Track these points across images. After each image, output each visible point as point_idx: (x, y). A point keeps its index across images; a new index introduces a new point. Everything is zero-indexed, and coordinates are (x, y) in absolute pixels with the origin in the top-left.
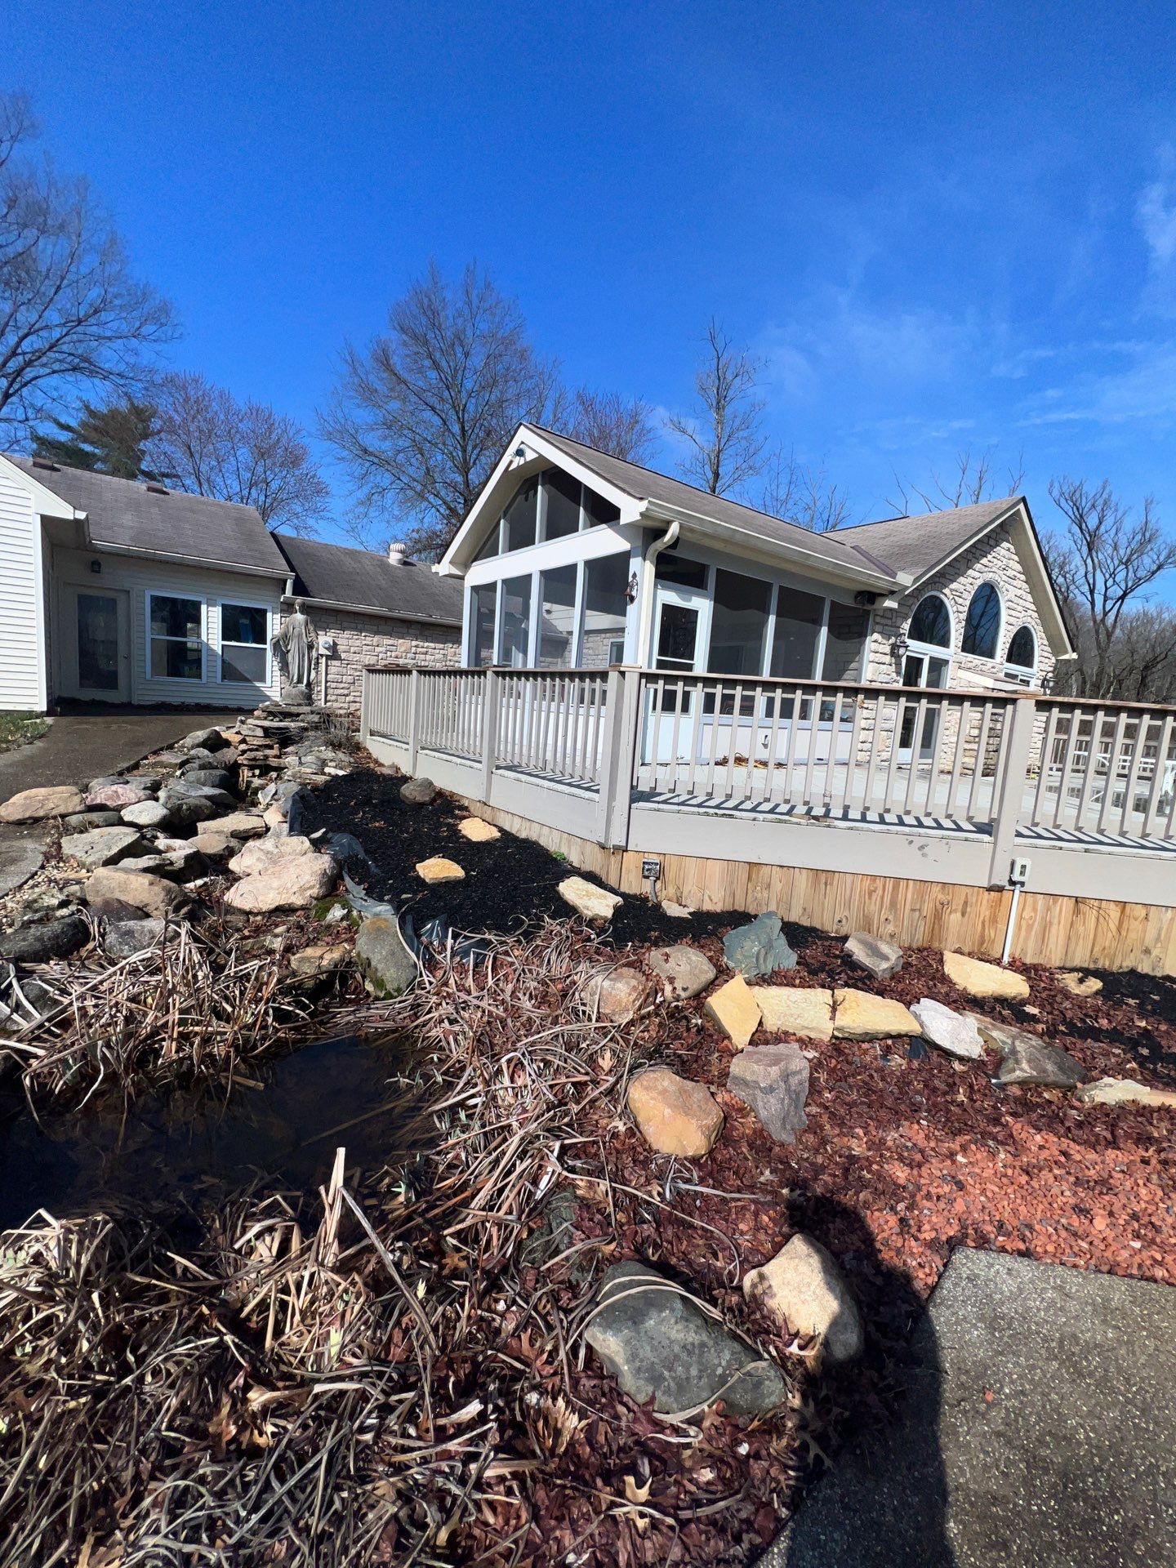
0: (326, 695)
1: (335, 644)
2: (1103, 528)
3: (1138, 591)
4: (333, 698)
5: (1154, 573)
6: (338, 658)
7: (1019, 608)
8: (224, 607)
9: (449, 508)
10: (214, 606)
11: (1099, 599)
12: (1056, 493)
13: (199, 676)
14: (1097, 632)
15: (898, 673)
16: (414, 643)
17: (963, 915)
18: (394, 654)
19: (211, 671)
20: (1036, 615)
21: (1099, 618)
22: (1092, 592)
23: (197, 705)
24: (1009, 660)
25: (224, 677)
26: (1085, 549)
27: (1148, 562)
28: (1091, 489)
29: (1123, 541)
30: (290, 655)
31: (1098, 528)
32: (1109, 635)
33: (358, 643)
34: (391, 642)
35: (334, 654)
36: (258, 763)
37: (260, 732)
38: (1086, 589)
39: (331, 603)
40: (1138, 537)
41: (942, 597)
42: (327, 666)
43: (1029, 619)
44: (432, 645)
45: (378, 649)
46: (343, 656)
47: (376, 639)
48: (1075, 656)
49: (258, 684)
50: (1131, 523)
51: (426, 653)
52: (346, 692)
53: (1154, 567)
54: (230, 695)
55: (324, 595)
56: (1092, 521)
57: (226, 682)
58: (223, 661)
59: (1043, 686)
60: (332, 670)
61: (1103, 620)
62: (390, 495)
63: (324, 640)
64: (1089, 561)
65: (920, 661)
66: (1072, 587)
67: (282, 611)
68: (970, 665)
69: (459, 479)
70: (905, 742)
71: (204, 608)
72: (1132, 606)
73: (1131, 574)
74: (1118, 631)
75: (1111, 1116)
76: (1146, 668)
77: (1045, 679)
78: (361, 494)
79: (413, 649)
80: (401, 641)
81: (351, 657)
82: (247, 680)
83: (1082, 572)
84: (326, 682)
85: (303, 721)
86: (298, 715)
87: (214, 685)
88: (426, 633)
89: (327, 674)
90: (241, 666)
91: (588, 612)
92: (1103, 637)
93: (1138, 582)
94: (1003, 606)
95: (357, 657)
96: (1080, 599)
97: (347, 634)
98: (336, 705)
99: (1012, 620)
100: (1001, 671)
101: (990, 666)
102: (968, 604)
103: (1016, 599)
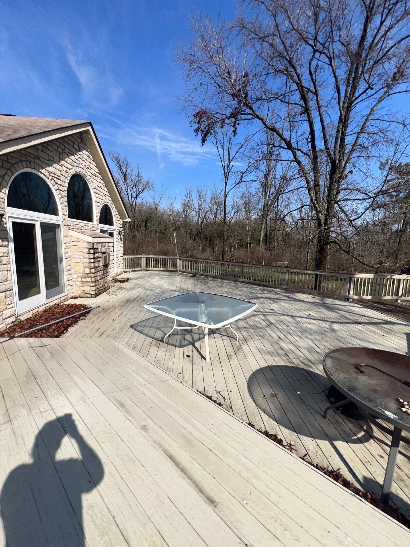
2: (127, 173)
7: (101, 194)
11: (130, 197)
14: (132, 209)
20: (110, 199)
22: (128, 194)
24: (101, 222)
26: (123, 179)
27: (141, 186)
28: (122, 158)
29: (133, 178)
41: (40, 174)
48: (130, 220)
50: (135, 172)
53: (143, 189)
56: (124, 170)
59: (119, 234)
64: (125, 183)
68: (77, 227)
72: (139, 201)
73: (137, 190)
77: (120, 231)
93: (140, 193)
94: (92, 191)
96: (125, 196)
99: (99, 200)
100: (98, 229)
101: (91, 226)
102: (67, 185)
103: (98, 188)
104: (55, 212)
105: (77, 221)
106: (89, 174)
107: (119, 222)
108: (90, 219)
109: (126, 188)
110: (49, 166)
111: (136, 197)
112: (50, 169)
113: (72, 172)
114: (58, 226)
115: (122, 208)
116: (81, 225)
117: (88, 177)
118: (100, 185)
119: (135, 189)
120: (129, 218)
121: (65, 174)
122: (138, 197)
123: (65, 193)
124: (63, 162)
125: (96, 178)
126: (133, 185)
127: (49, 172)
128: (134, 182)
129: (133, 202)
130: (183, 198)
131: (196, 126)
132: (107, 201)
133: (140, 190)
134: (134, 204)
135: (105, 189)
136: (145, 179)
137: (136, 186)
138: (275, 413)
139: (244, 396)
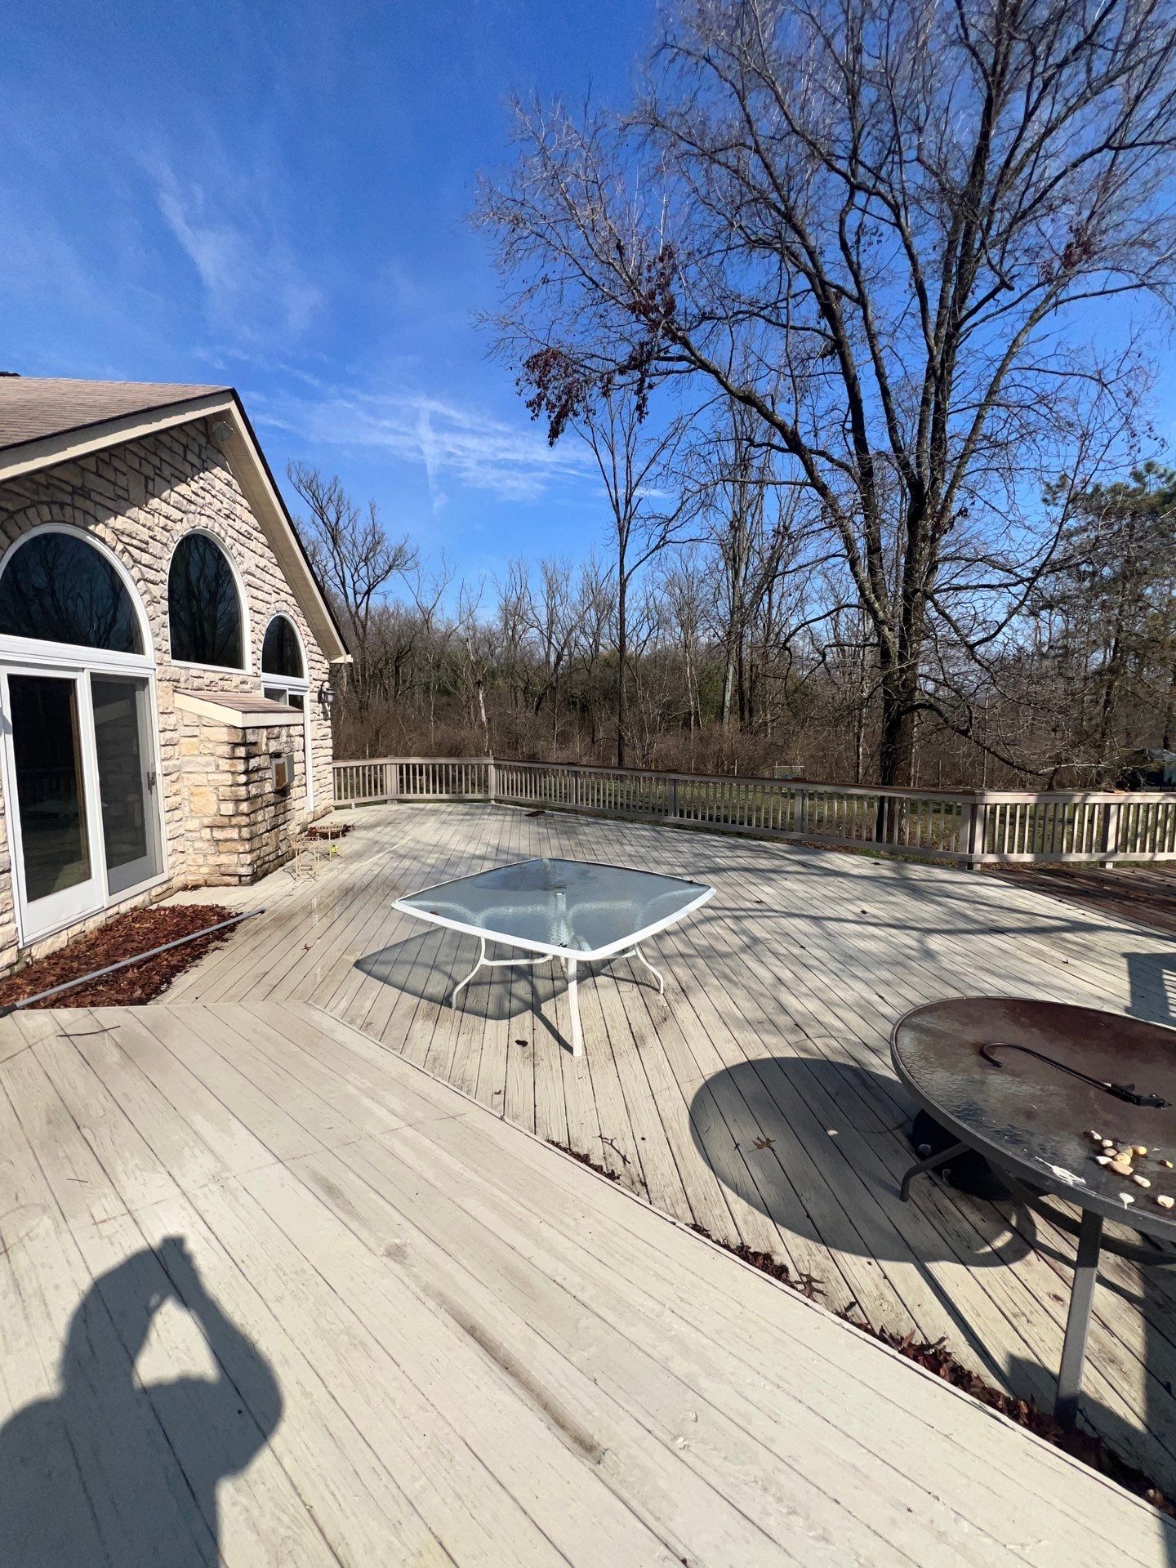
2: (341, 524)
3: (379, 588)
7: (267, 588)
11: (350, 592)
14: (356, 626)
21: (354, 612)
22: (343, 584)
26: (330, 541)
28: (325, 482)
29: (359, 538)
31: (337, 523)
32: (364, 627)
48: (349, 658)
50: (363, 522)
53: (387, 567)
56: (331, 516)
64: (336, 554)
66: (327, 576)
72: (377, 603)
74: (371, 627)
77: (321, 692)
83: (332, 564)
92: (359, 629)
93: (377, 579)
94: (240, 581)
99: (259, 605)
100: (257, 687)
101: (236, 680)
102: (167, 566)
103: (258, 572)
104: (131, 642)
105: (196, 667)
106: (231, 532)
107: (319, 665)
108: (235, 661)
109: (339, 568)
110: (116, 514)
111: (368, 592)
112: (119, 522)
113: (182, 530)
114: (144, 682)
115: (327, 625)
116: (209, 677)
117: (229, 541)
118: (262, 562)
119: (365, 569)
120: (348, 653)
121: (162, 536)
122: (373, 592)
123: (162, 590)
124: (155, 503)
125: (252, 545)
126: (357, 559)
127: (114, 531)
128: (360, 549)
129: (358, 607)
130: (503, 591)
131: (533, 392)
132: (285, 606)
133: (378, 572)
134: (362, 612)
135: (278, 572)
136: (392, 542)
137: (366, 560)
138: (769, 1193)
139: (679, 1148)
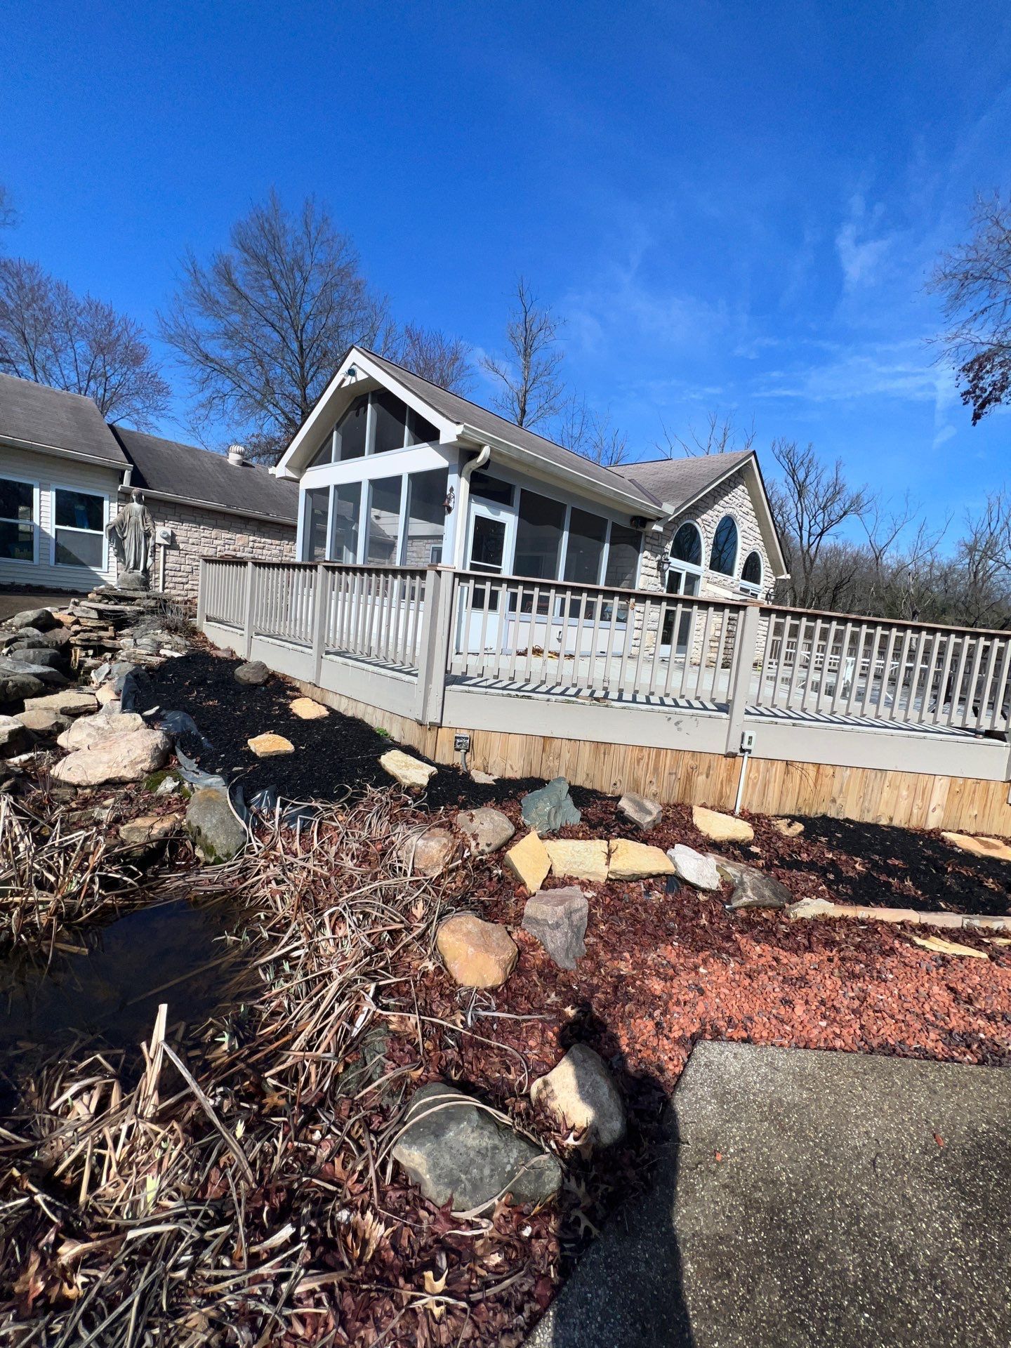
0: (164, 582)
1: (173, 535)
2: (808, 481)
3: (831, 530)
4: (171, 585)
5: (841, 517)
6: (177, 548)
7: (751, 538)
8: (59, 493)
9: (289, 419)
10: (47, 490)
11: (805, 534)
12: (777, 451)
13: (31, 559)
14: (804, 559)
15: (663, 584)
16: (252, 538)
17: (707, 777)
18: (231, 547)
19: (43, 555)
20: (762, 543)
21: (805, 548)
22: (801, 528)
23: (28, 586)
24: (744, 577)
25: (57, 560)
26: (796, 496)
27: (837, 509)
28: (801, 450)
29: (821, 491)
30: (126, 542)
31: (805, 480)
32: (812, 562)
33: (196, 535)
34: (229, 536)
35: (172, 544)
36: (92, 643)
37: (94, 615)
38: (796, 526)
39: (170, 496)
40: (831, 490)
41: (696, 524)
42: (165, 555)
43: (758, 547)
44: (269, 541)
45: (216, 542)
46: (182, 546)
47: (214, 533)
48: (788, 577)
49: (94, 569)
50: (828, 477)
51: (263, 548)
52: (184, 580)
53: (842, 513)
54: (65, 577)
55: (162, 488)
56: (801, 475)
57: (60, 565)
58: (57, 545)
59: (767, 599)
60: (170, 559)
61: (808, 551)
62: (231, 402)
63: (161, 531)
64: (799, 505)
65: (680, 575)
66: (787, 524)
67: (119, 500)
68: (715, 580)
69: (297, 392)
70: (666, 640)
71: (36, 491)
72: (827, 541)
73: (826, 517)
74: (818, 559)
75: (809, 927)
76: (837, 588)
77: (768, 594)
78: (202, 397)
79: (251, 544)
80: (238, 535)
81: (189, 547)
82: (83, 564)
83: (794, 513)
84: (164, 570)
85: (139, 605)
86: (134, 599)
87: (47, 568)
88: (263, 530)
89: (165, 562)
90: (75, 551)
91: (412, 520)
92: (808, 564)
93: (831, 523)
94: (739, 535)
95: (195, 548)
96: (793, 533)
97: (185, 526)
98: (173, 592)
99: (746, 546)
100: (737, 586)
101: (730, 581)
102: (714, 531)
103: (748, 531)
104: (697, 561)
105: (717, 574)
106: (741, 513)
107: (769, 579)
108: (730, 573)
110: (704, 513)
111: (821, 534)
112: (704, 516)
113: (722, 515)
114: (698, 577)
115: (779, 558)
116: (719, 578)
117: (739, 518)
118: (752, 526)
119: (822, 515)
120: (788, 573)
121: (715, 519)
122: (825, 533)
123: (711, 541)
124: (716, 507)
125: (748, 517)
126: (817, 507)
127: (703, 520)
128: (820, 500)
133: (833, 517)
135: (758, 530)
137: (824, 508)
